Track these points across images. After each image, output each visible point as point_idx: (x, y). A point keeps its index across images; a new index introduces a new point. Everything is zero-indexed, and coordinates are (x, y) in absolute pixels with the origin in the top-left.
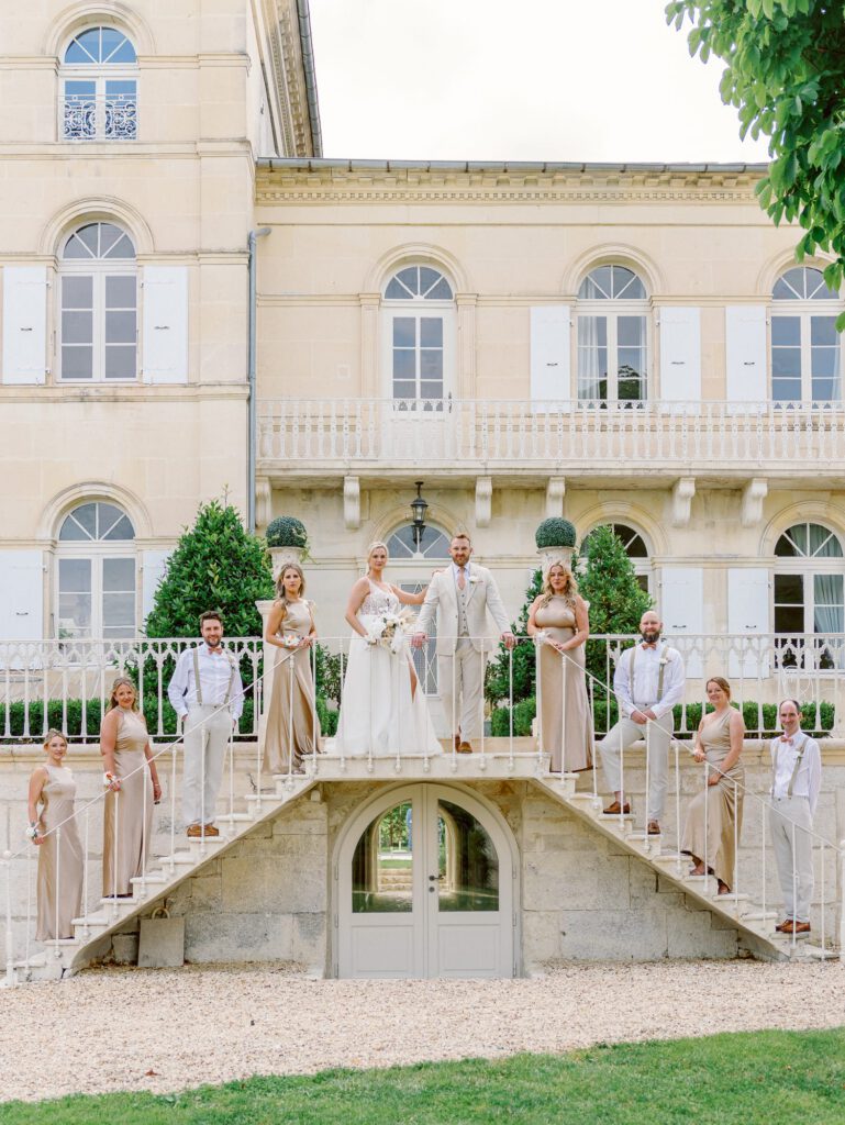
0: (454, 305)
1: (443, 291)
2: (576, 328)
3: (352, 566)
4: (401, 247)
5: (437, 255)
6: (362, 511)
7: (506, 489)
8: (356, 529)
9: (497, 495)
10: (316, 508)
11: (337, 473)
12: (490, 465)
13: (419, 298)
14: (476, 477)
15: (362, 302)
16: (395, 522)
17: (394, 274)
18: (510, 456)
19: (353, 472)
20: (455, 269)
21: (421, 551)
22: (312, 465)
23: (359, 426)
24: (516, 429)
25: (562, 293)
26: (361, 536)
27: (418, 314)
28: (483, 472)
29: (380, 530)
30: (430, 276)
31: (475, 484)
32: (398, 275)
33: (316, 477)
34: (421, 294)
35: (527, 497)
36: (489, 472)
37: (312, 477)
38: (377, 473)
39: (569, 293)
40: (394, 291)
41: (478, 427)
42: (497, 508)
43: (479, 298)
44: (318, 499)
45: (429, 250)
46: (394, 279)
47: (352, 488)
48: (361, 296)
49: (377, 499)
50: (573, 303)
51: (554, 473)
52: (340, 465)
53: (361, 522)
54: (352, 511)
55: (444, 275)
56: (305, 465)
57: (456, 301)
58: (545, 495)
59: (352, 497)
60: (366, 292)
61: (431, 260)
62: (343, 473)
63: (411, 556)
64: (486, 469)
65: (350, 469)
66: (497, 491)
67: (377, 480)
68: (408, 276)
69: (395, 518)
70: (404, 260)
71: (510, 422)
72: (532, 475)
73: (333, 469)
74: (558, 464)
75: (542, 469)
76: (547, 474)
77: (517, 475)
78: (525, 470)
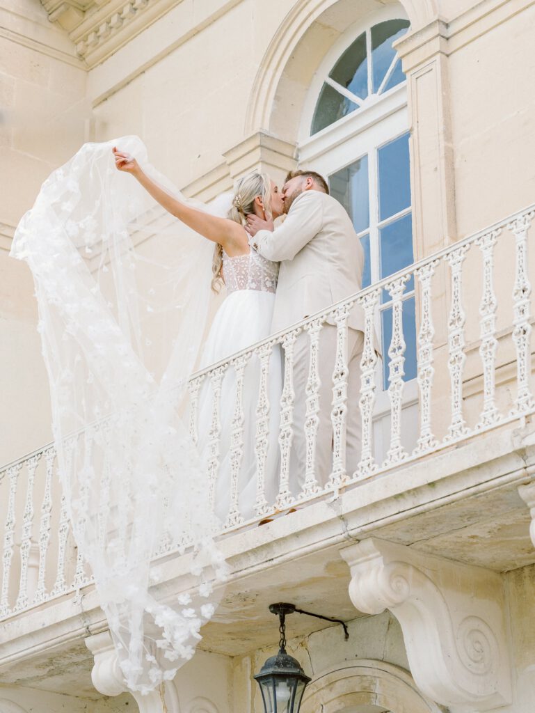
15: (233, 171)
17: (323, 75)
32: (332, 75)
34: (376, 90)
43: (451, 30)
48: (229, 160)
62: (79, 629)
65: (92, 612)
72: (462, 498)
73: (59, 624)
74: (516, 433)
75: (478, 467)
76: (496, 481)
77: (423, 513)
78: (438, 486)
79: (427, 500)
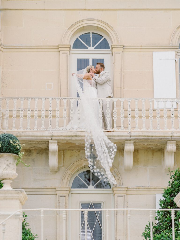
0: (110, 52)
1: (105, 45)
2: (178, 63)
3: (53, 193)
4: (82, 21)
5: (101, 25)
6: (59, 162)
7: (141, 149)
8: (56, 172)
9: (136, 153)
10: (33, 160)
11: (45, 138)
12: (133, 134)
13: (91, 48)
14: (125, 141)
15: (60, 49)
16: (78, 168)
17: (77, 36)
18: (144, 129)
19: (54, 138)
20: (111, 33)
21: (93, 185)
22: (31, 134)
23: (57, 115)
24: (147, 116)
25: (171, 45)
26: (58, 176)
27: (91, 57)
28: (128, 138)
29: (69, 172)
30: (97, 37)
31: (124, 145)
32: (79, 37)
33: (33, 141)
34: (93, 46)
35: (153, 154)
36: (132, 138)
37: (30, 141)
38: (68, 138)
39: (174, 44)
40: (77, 45)
41: (126, 116)
42: (136, 160)
43: (124, 48)
44: (34, 155)
45: (97, 23)
46: (77, 39)
47: (53, 147)
48: (59, 46)
49: (68, 154)
50: (177, 50)
51: (170, 138)
52: (46, 134)
53: (59, 168)
54: (53, 161)
55: (105, 36)
56: (27, 134)
57: (112, 50)
58: (163, 153)
59: (53, 152)
60: (62, 44)
61: (98, 28)
62: (49, 138)
63: (87, 188)
64: (131, 136)
65: (53, 136)
66: (136, 151)
67: (68, 143)
68: (85, 37)
69: (78, 165)
70: (83, 28)
71: (144, 113)
72: (157, 140)
73: (43, 136)
74: (172, 133)
75: (163, 136)
76: (166, 139)
77: (148, 140)
78: (153, 137)
79: (150, 138)
